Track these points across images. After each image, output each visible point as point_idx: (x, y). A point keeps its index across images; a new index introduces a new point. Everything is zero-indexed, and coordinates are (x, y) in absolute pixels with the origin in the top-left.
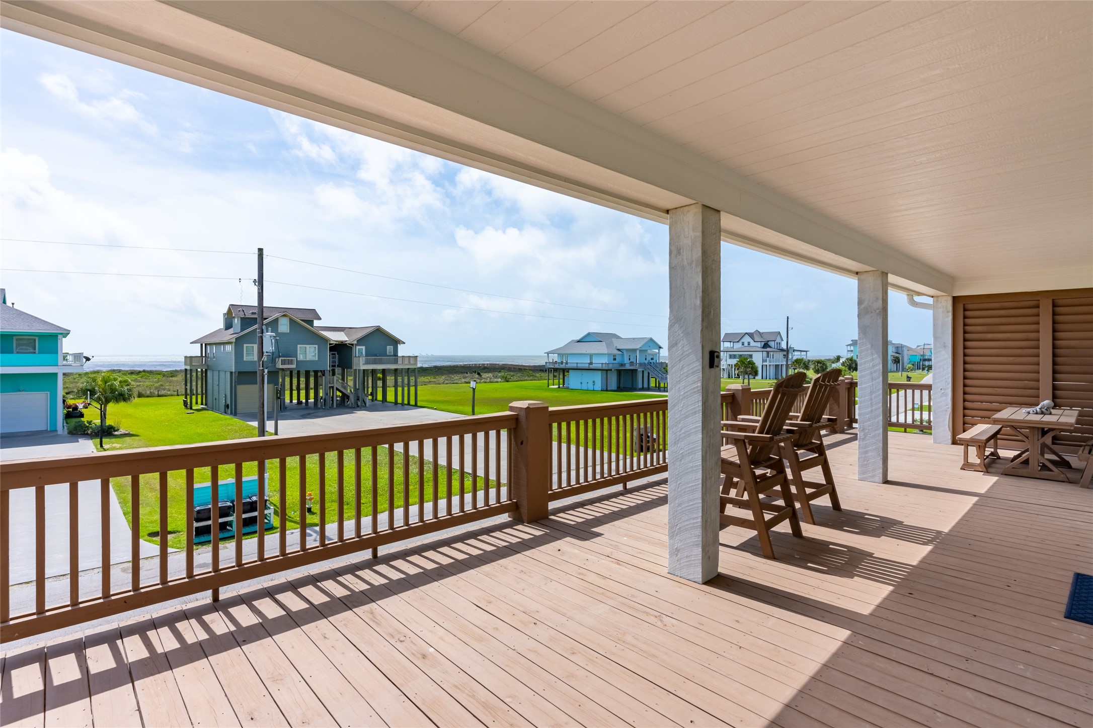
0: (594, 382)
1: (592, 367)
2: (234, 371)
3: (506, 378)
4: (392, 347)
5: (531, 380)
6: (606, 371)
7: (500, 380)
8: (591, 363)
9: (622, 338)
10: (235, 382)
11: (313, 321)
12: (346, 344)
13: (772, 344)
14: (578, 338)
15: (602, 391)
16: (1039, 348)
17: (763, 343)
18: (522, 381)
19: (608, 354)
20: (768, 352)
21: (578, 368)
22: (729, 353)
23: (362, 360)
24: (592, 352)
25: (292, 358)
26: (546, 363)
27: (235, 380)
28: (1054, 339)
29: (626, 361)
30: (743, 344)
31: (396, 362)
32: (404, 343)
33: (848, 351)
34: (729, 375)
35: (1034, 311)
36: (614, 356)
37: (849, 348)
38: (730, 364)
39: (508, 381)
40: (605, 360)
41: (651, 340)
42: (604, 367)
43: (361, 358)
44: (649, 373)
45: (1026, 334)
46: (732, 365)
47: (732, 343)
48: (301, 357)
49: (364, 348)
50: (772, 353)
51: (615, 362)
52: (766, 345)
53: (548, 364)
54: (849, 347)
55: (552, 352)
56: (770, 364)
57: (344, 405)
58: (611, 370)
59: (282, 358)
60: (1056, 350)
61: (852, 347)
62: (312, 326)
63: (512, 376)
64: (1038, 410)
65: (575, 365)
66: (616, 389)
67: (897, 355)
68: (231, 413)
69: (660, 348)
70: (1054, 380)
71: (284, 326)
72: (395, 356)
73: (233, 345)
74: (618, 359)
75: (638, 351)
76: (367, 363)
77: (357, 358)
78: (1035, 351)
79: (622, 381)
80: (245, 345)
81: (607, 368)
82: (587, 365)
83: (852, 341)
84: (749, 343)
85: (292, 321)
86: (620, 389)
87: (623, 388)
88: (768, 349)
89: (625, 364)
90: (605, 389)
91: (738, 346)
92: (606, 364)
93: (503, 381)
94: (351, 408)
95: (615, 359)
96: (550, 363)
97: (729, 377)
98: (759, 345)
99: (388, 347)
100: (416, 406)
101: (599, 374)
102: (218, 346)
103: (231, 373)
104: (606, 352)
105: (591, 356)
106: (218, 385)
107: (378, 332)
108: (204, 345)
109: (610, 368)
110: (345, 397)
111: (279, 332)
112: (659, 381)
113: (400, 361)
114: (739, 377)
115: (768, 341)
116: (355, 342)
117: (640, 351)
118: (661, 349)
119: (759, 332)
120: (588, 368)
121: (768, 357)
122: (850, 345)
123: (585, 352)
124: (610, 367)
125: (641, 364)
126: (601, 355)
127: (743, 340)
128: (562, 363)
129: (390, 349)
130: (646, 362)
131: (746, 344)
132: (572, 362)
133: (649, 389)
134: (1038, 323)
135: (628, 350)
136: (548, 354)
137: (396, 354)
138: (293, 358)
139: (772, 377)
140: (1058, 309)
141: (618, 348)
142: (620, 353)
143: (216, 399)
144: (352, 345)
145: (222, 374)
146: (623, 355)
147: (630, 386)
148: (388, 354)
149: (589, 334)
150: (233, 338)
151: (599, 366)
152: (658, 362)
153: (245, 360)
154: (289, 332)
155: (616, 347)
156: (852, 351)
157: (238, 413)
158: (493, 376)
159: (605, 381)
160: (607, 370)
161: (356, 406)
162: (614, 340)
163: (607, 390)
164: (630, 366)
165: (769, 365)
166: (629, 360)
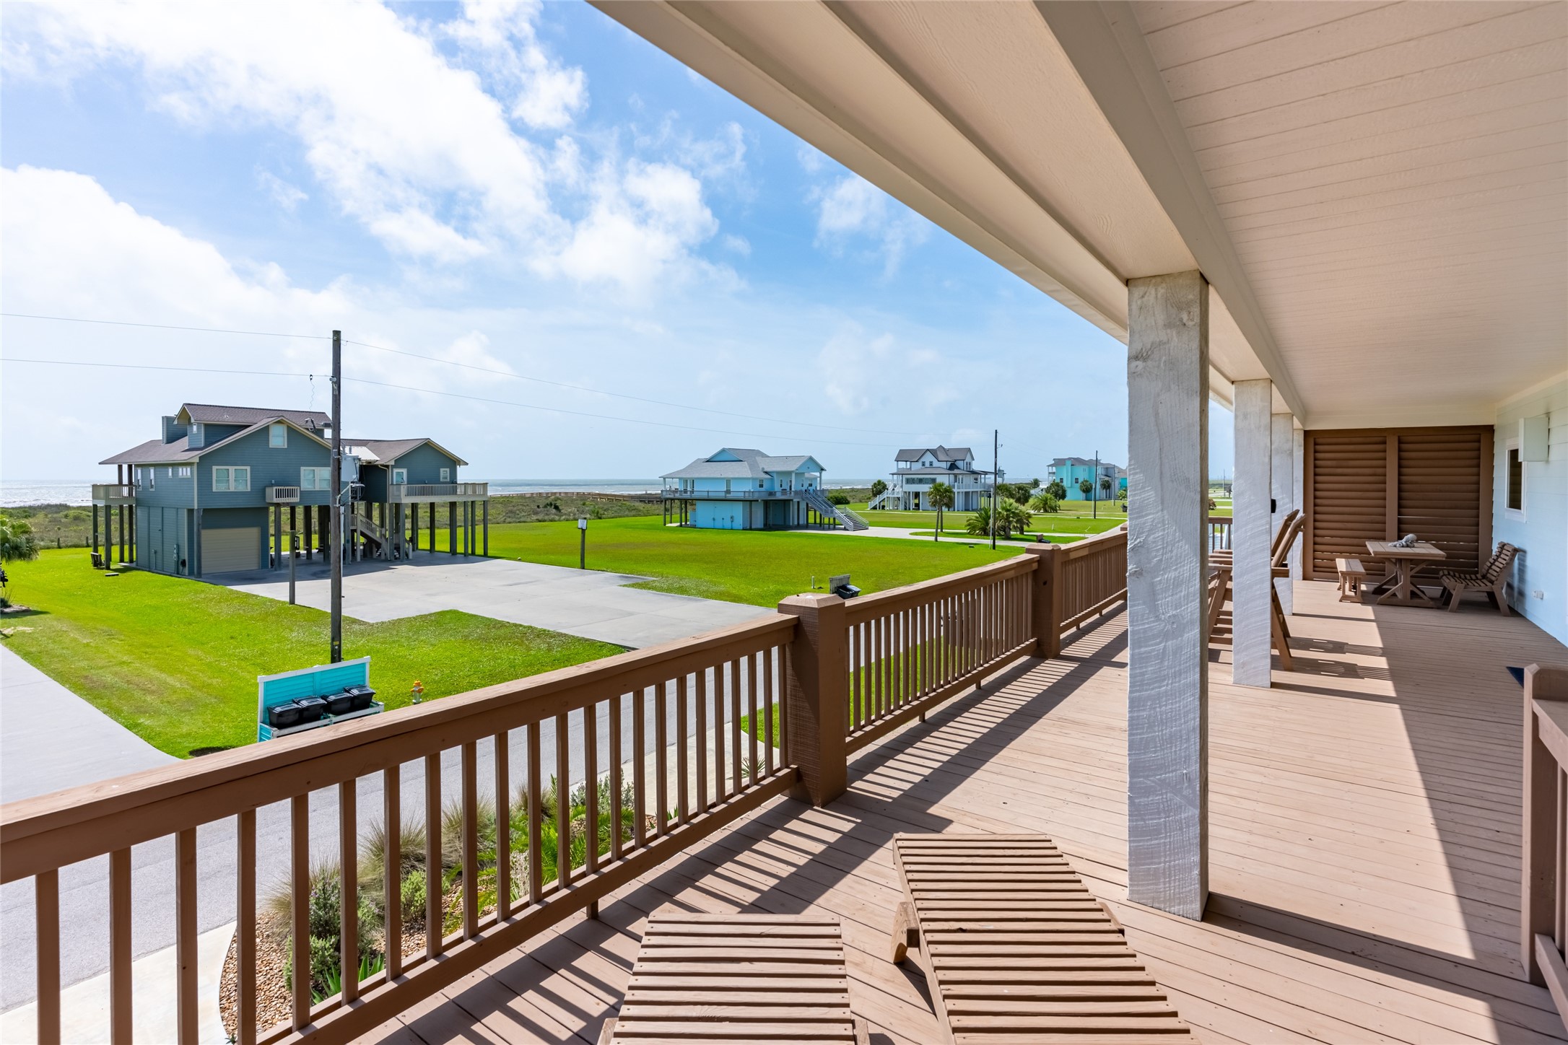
0: (732, 517)
1: (729, 496)
2: (196, 507)
3: (598, 513)
4: (448, 470)
5: (634, 516)
6: (749, 502)
7: (588, 516)
8: (728, 492)
9: (769, 457)
10: (199, 525)
11: (322, 430)
12: (377, 466)
13: (960, 464)
14: (708, 456)
15: (743, 529)
16: (1385, 483)
17: (949, 464)
18: (620, 517)
19: (753, 479)
20: (956, 475)
21: (710, 498)
22: (905, 477)
23: (403, 489)
24: (730, 475)
25: (293, 488)
26: (662, 491)
27: (198, 521)
28: (1400, 474)
29: (777, 488)
30: (923, 464)
31: (454, 492)
32: (467, 464)
33: (1050, 473)
34: (905, 506)
35: (1381, 447)
36: (762, 481)
37: (1051, 470)
38: (907, 491)
39: (600, 518)
40: (748, 487)
41: (811, 459)
42: (748, 497)
43: (402, 486)
44: (807, 504)
45: (1373, 469)
46: (909, 492)
47: (908, 463)
48: (305, 485)
49: (404, 471)
50: (961, 477)
51: (761, 489)
52: (953, 466)
53: (664, 493)
54: (1050, 468)
55: (671, 476)
56: (959, 490)
57: (372, 558)
58: (758, 501)
59: (278, 488)
60: (1403, 485)
61: (1054, 468)
62: (322, 437)
63: (605, 510)
64: (1404, 543)
65: (706, 494)
66: (762, 527)
67: (1107, 479)
68: (191, 574)
69: (822, 469)
70: (1400, 514)
71: (278, 439)
72: (453, 483)
73: (195, 467)
74: (766, 486)
75: (793, 475)
76: (409, 494)
77: (395, 487)
78: (1382, 486)
79: (771, 517)
80: (215, 468)
81: (751, 498)
82: (723, 494)
83: (1054, 460)
84: (931, 464)
85: (292, 432)
86: (768, 527)
87: (773, 525)
88: (956, 471)
89: (775, 492)
90: (748, 528)
91: (917, 467)
92: (749, 492)
93: (593, 517)
94: (386, 560)
95: (761, 486)
96: (667, 491)
97: (906, 509)
98: (944, 465)
99: (442, 470)
100: (486, 556)
101: (740, 505)
102: (159, 469)
103: (191, 511)
104: (750, 476)
105: (728, 481)
106: (162, 530)
107: (427, 447)
108: (125, 468)
109: (755, 498)
110: (372, 544)
111: (270, 447)
112: (821, 515)
113: (460, 490)
114: (919, 509)
115: (956, 460)
116: (393, 463)
117: (796, 474)
118: (823, 472)
119: (944, 448)
120: (724, 498)
121: (956, 481)
122: (1052, 465)
123: (719, 476)
124: (756, 496)
125: (796, 492)
126: (742, 479)
127: (922, 460)
128: (685, 491)
129: (444, 472)
130: (804, 489)
131: (927, 464)
132: (701, 489)
133: (807, 527)
134: (1385, 459)
135: (779, 473)
136: (664, 479)
137: (453, 481)
138: (296, 488)
139: (961, 509)
140: (1404, 446)
141: (765, 470)
142: (768, 476)
143: (156, 552)
144: (387, 466)
145: (170, 514)
146: (772, 480)
147: (781, 523)
148: (441, 480)
149: (723, 451)
150: (194, 456)
151: (741, 496)
152: (818, 488)
153: (214, 490)
154: (286, 447)
155: (763, 469)
156: (1054, 473)
157: (203, 572)
158: (578, 511)
159: (749, 516)
160: (751, 501)
161: (393, 558)
162: (759, 459)
163: (751, 529)
164: (783, 495)
165: (958, 493)
166: (781, 486)
